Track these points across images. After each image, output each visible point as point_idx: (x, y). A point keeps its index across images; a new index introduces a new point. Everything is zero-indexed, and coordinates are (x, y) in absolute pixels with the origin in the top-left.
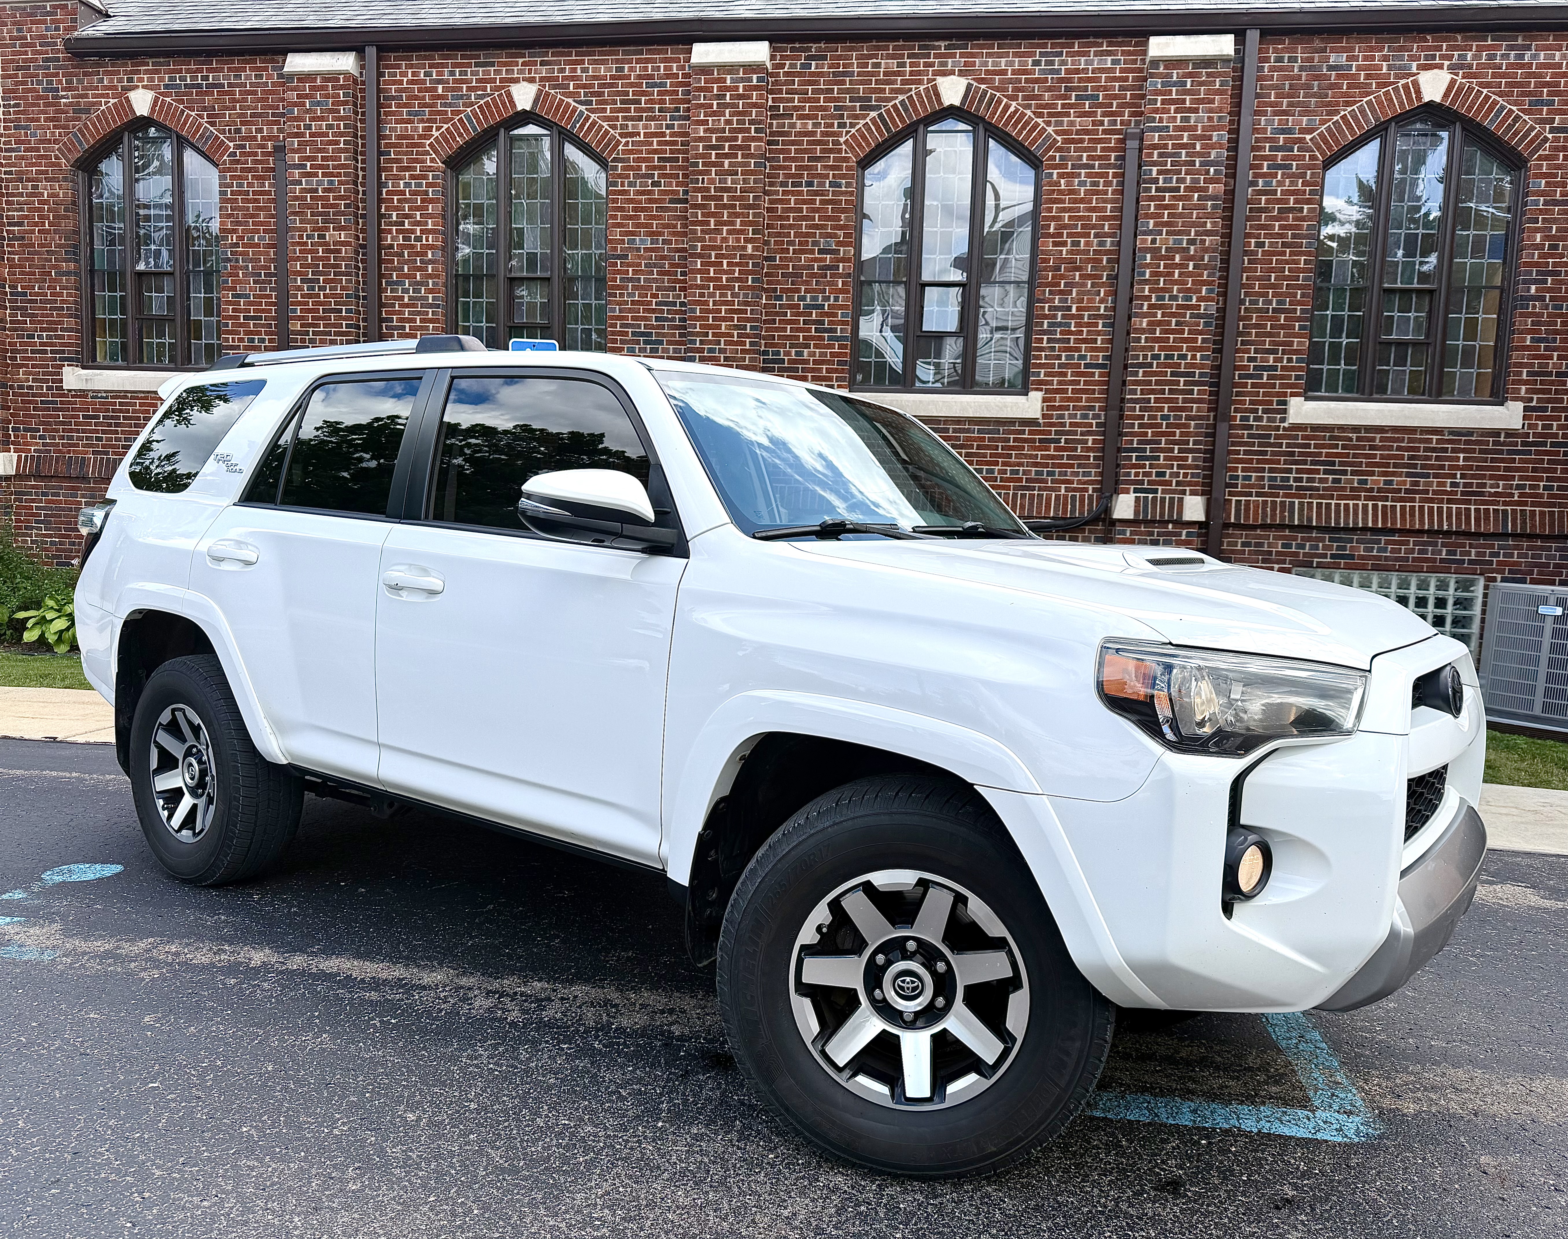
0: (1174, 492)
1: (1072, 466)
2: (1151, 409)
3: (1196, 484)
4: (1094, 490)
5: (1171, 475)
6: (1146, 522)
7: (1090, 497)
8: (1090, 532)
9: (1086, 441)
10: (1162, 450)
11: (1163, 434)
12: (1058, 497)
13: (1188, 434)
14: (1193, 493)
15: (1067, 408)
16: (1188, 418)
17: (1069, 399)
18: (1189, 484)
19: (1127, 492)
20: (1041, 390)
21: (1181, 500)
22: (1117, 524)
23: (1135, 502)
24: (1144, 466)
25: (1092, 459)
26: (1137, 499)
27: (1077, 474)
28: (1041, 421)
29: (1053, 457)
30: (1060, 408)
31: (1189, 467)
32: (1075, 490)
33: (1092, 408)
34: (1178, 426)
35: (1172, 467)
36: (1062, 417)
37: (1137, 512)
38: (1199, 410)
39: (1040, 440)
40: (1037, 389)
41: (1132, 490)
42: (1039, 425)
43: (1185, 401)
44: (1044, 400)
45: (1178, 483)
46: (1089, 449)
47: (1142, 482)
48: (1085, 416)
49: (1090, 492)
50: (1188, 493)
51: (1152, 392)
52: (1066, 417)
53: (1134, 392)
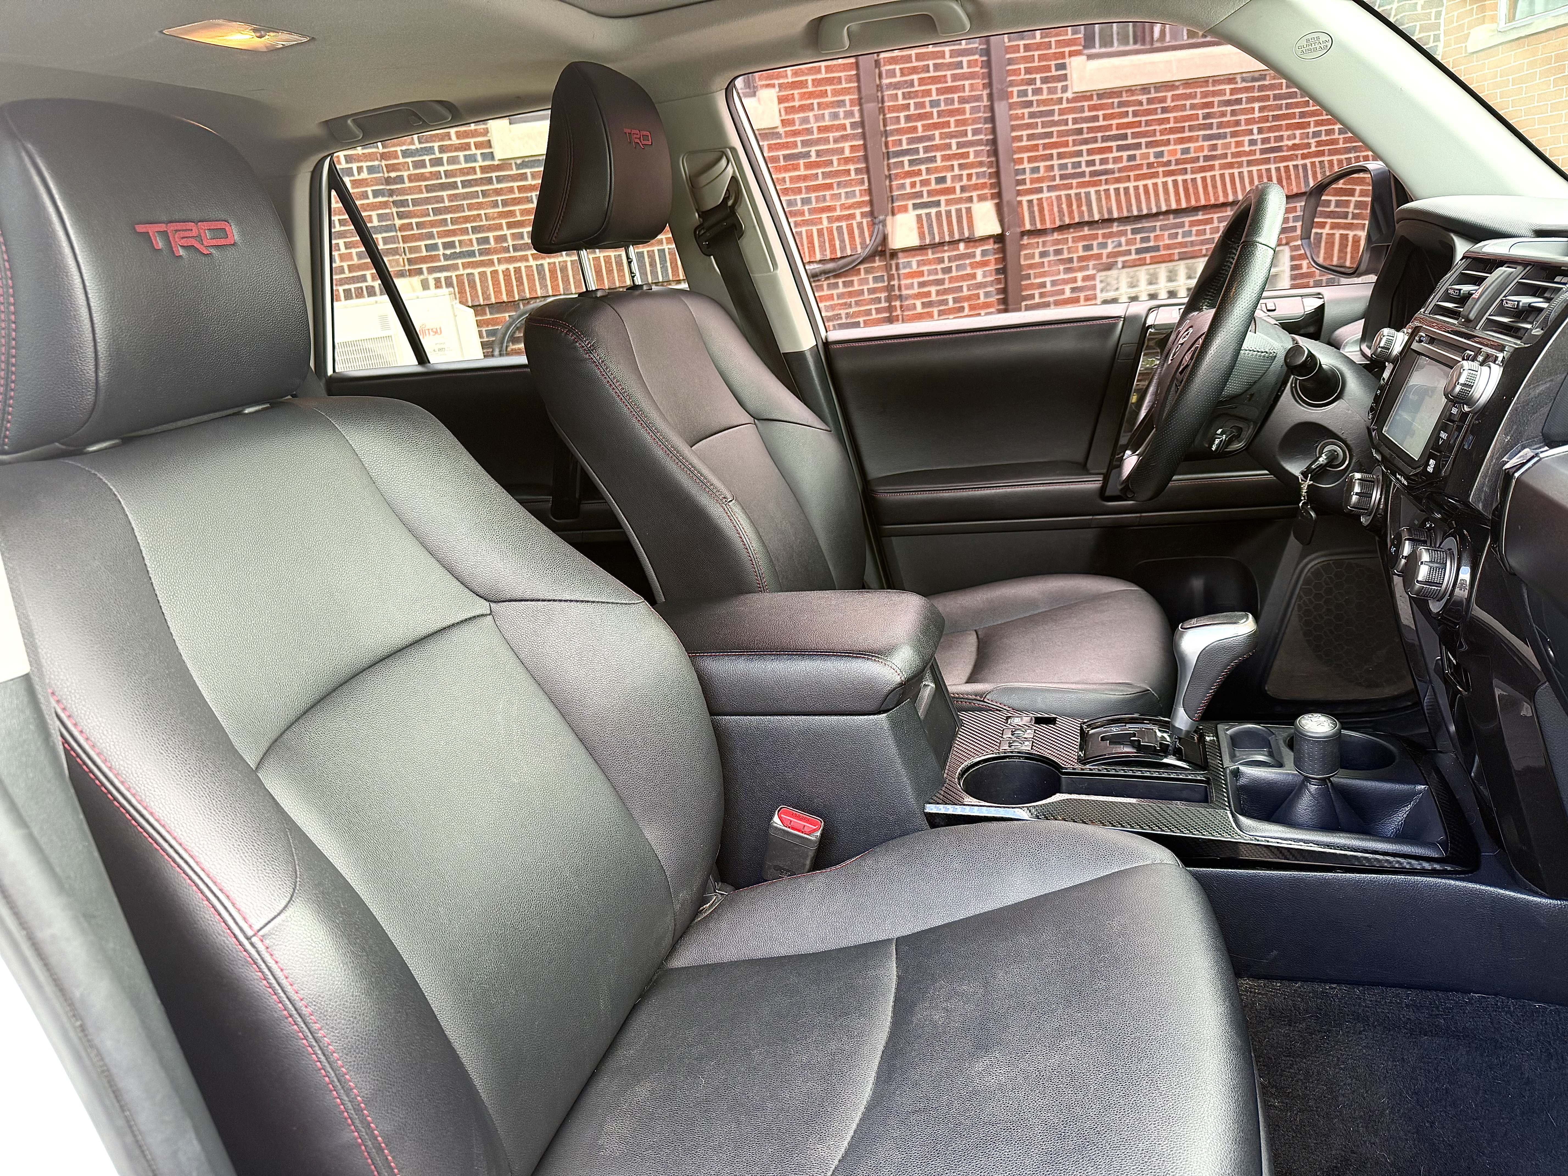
0: (960, 200)
1: (829, 187)
2: (915, 94)
3: (983, 186)
4: (863, 215)
5: (954, 178)
6: (934, 246)
7: (860, 225)
8: (867, 271)
9: (842, 151)
10: (937, 148)
11: (936, 126)
12: (820, 232)
13: (964, 122)
14: (982, 198)
15: (810, 107)
16: (962, 100)
17: (811, 95)
18: (976, 187)
19: (904, 209)
20: (773, 86)
21: (969, 210)
22: (900, 255)
23: (918, 223)
24: (919, 173)
25: (853, 173)
26: (919, 217)
27: (837, 197)
28: (781, 130)
29: (805, 178)
30: (802, 108)
31: (971, 165)
32: (839, 219)
33: (841, 103)
34: (951, 113)
35: (952, 167)
36: (805, 120)
37: (922, 235)
38: (972, 87)
39: (786, 157)
40: (768, 86)
41: (910, 207)
42: (777, 135)
43: (955, 78)
44: (781, 100)
45: (963, 189)
46: (847, 161)
47: (919, 195)
48: (835, 116)
49: (858, 218)
50: (975, 199)
51: (914, 70)
52: (812, 120)
53: (892, 73)
